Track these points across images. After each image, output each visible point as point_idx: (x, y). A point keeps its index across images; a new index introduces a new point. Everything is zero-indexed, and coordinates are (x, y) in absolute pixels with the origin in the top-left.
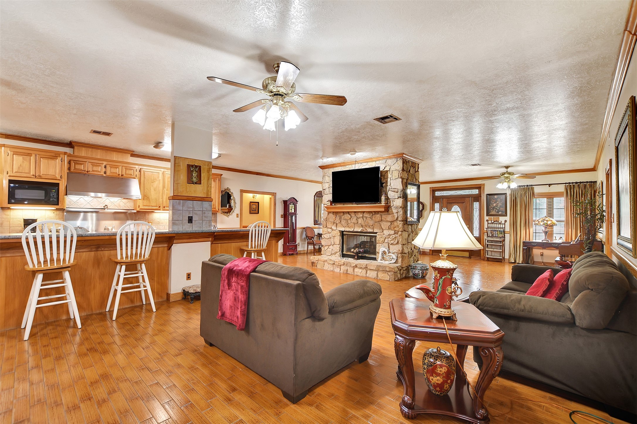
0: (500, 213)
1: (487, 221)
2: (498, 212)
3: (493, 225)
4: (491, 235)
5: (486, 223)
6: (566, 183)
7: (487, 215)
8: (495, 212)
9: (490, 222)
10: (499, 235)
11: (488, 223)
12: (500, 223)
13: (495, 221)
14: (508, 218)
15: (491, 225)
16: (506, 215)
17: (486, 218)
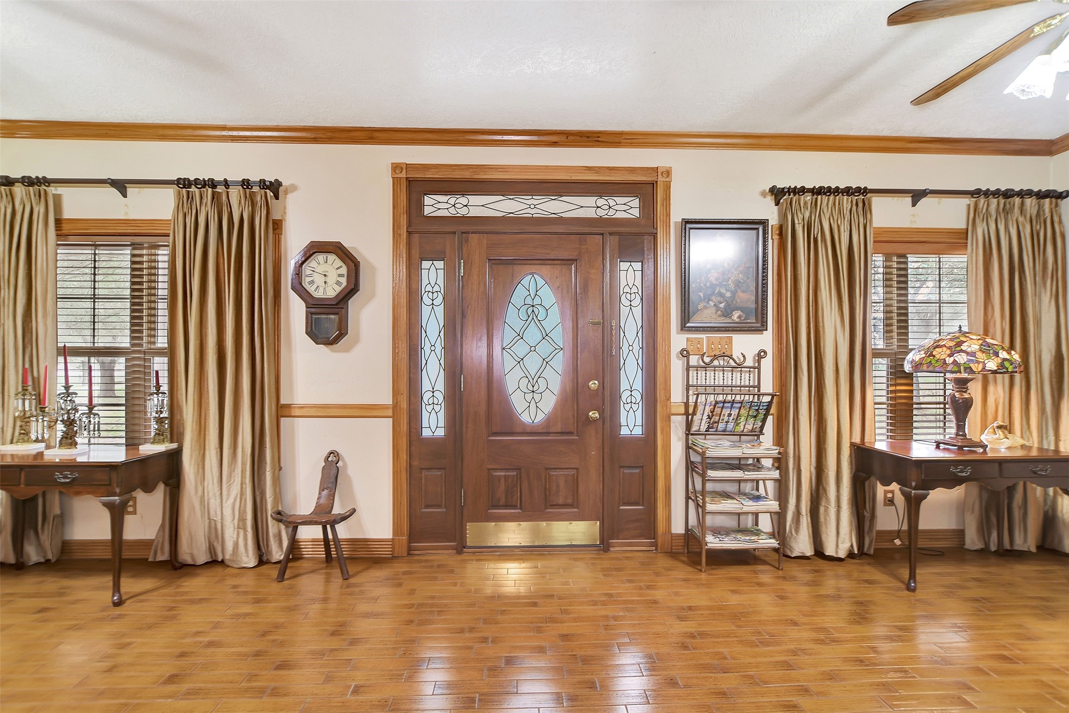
0: (736, 316)
1: (685, 354)
2: (727, 313)
3: (710, 374)
4: (704, 428)
5: (677, 367)
6: (976, 193)
7: (683, 328)
8: (713, 310)
9: (694, 360)
10: (742, 424)
11: (688, 368)
12: (739, 366)
13: (715, 357)
14: (765, 340)
15: (702, 374)
16: (762, 327)
17: (678, 341)
